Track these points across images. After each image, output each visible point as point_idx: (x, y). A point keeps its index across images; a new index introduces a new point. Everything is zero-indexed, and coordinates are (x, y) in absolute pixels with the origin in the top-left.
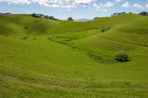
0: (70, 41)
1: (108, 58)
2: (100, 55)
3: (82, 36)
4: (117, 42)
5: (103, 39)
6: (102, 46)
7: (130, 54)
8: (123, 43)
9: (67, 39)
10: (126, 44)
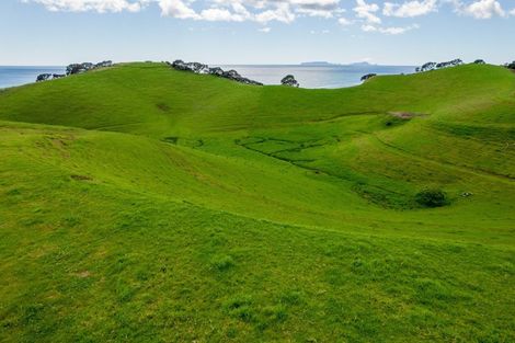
0: (298, 150)
1: (402, 198)
2: (383, 192)
3: (331, 138)
4: (426, 161)
5: (390, 149)
6: (387, 169)
7: (450, 191)
8: (440, 165)
9: (289, 147)
10: (445, 166)
